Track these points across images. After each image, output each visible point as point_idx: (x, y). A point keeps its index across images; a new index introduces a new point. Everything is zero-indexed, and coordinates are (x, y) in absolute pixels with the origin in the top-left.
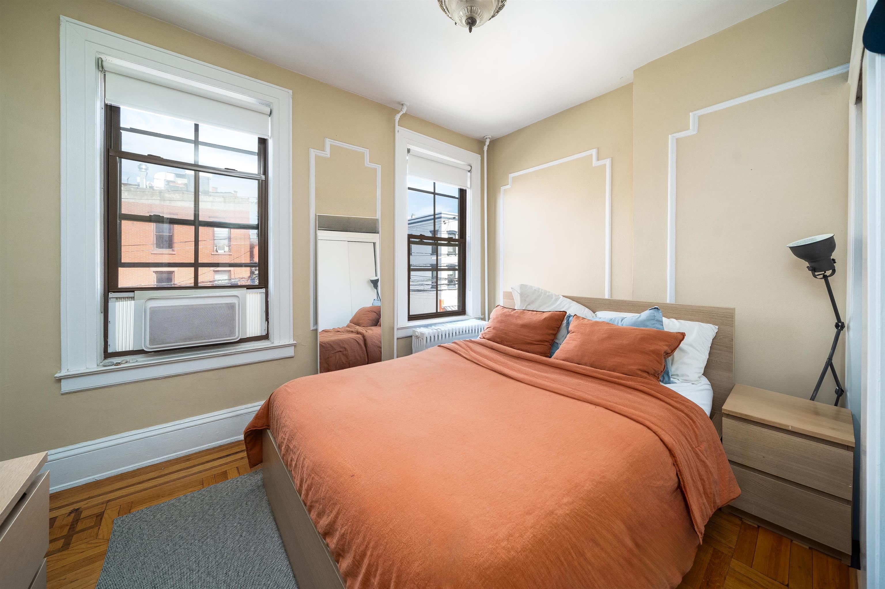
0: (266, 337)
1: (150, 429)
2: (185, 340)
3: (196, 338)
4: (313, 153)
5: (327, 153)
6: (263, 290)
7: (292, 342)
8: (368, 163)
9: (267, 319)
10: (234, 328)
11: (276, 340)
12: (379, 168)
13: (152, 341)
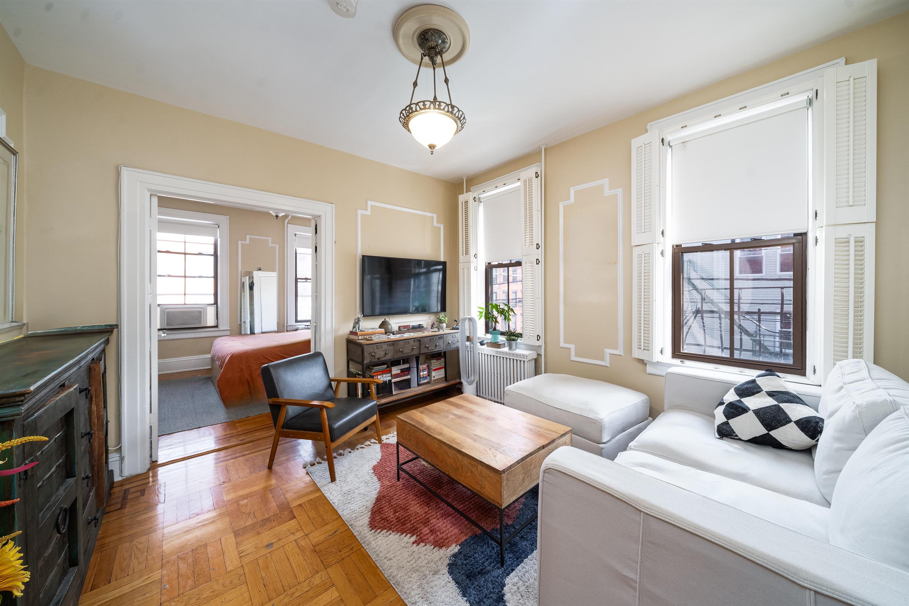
0: (217, 326)
1: (171, 359)
2: (181, 325)
3: (185, 324)
4: (240, 243)
5: (248, 241)
6: (215, 306)
7: (229, 329)
8: (271, 245)
9: (217, 319)
10: (201, 321)
11: (221, 328)
12: (277, 246)
13: (168, 324)
